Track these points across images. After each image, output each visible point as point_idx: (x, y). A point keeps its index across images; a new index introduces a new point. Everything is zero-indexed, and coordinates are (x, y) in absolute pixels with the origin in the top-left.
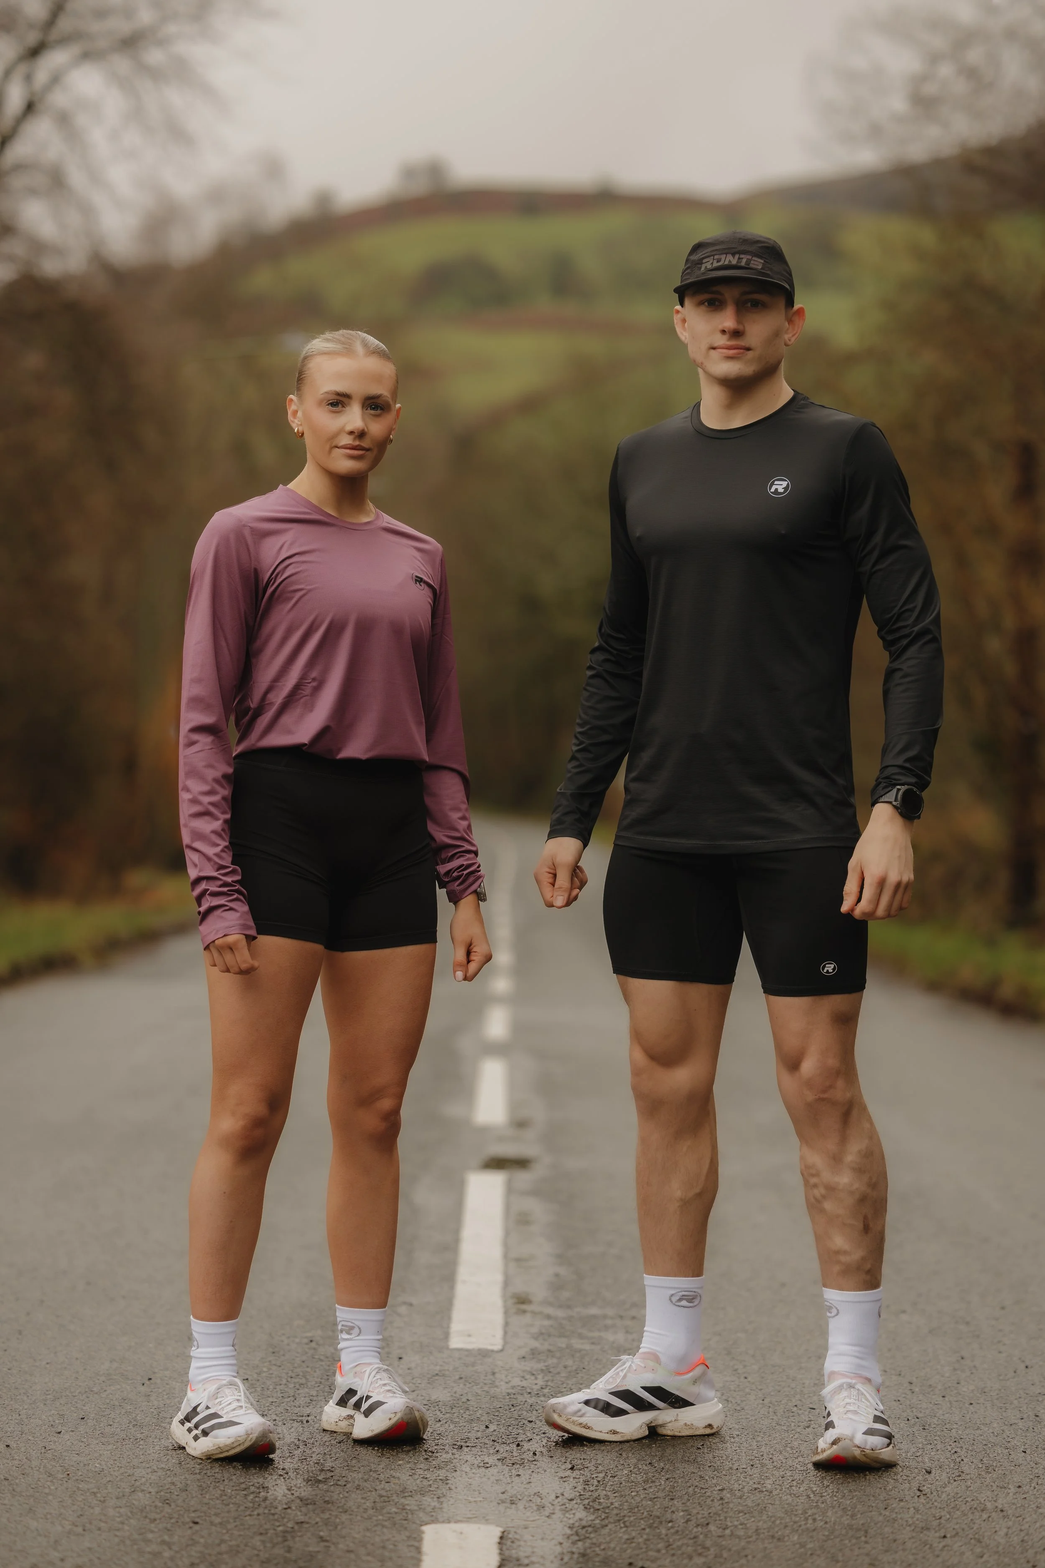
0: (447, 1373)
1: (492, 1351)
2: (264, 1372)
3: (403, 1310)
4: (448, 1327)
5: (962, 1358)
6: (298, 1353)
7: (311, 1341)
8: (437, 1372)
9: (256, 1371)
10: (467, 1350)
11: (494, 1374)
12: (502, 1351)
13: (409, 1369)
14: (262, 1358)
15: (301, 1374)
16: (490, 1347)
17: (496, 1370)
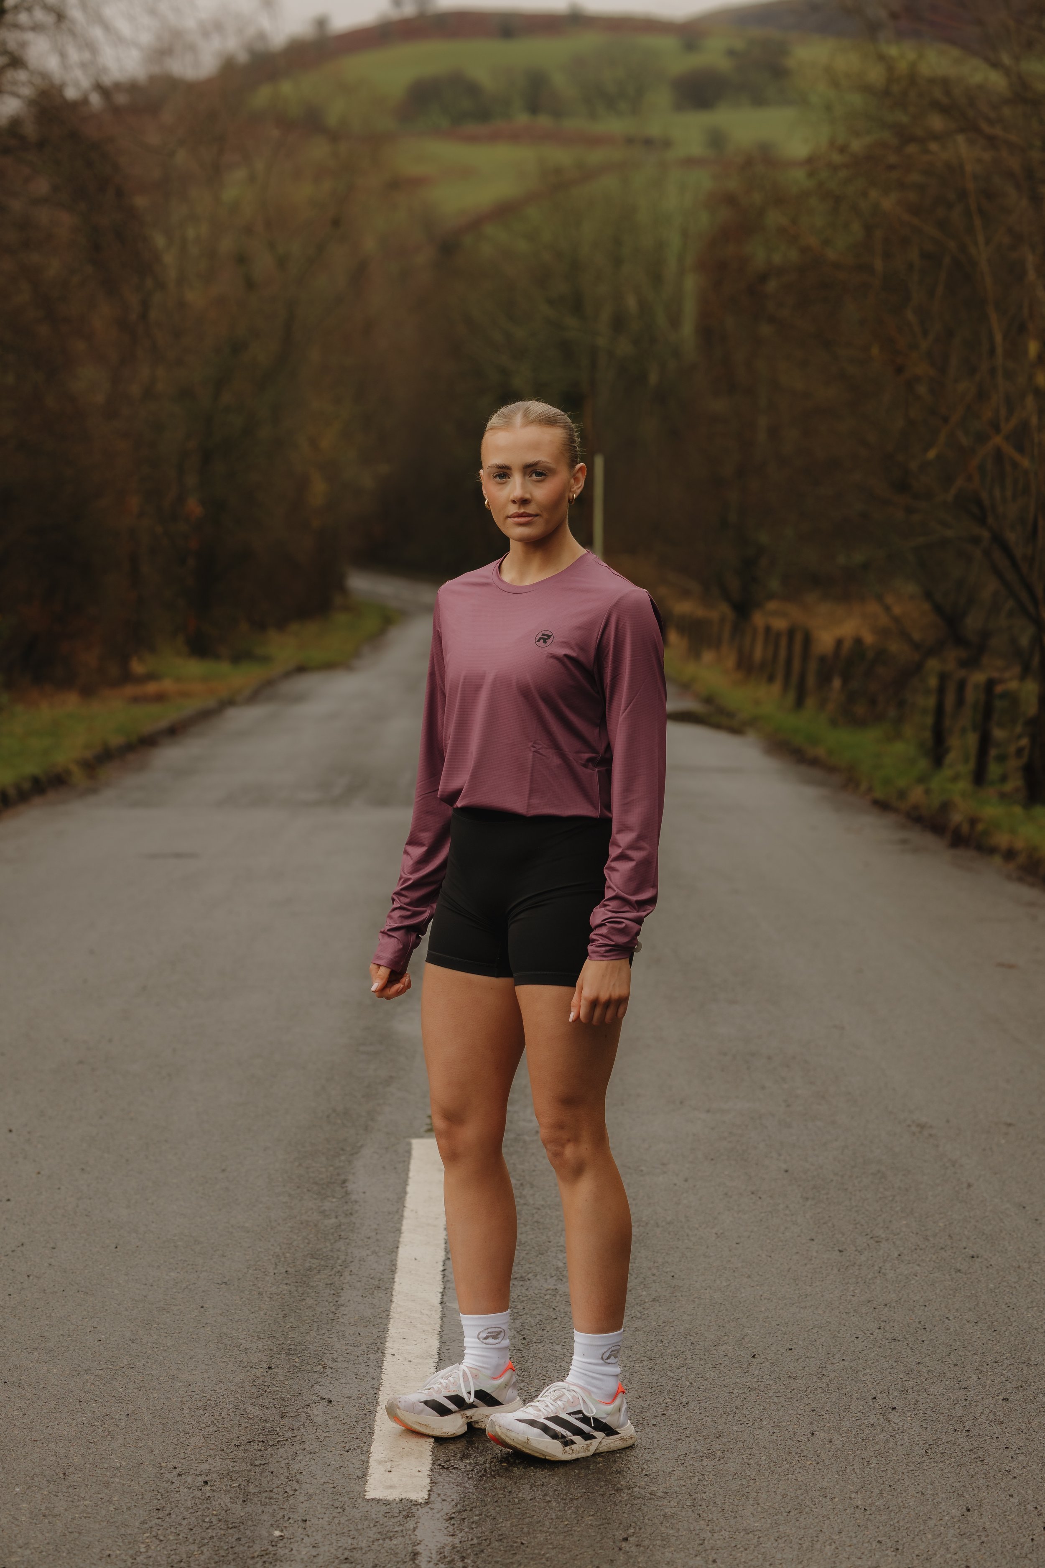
0: (357, 1555)
1: (416, 1504)
2: (141, 1552)
3: (318, 1410)
4: (368, 1452)
5: (968, 1510)
6: (187, 1509)
7: (206, 1483)
8: (347, 1554)
9: (131, 1552)
10: (387, 1503)
11: (415, 1555)
12: (427, 1503)
13: (314, 1547)
14: (144, 1522)
15: (184, 1556)
16: (413, 1496)
17: (419, 1548)
